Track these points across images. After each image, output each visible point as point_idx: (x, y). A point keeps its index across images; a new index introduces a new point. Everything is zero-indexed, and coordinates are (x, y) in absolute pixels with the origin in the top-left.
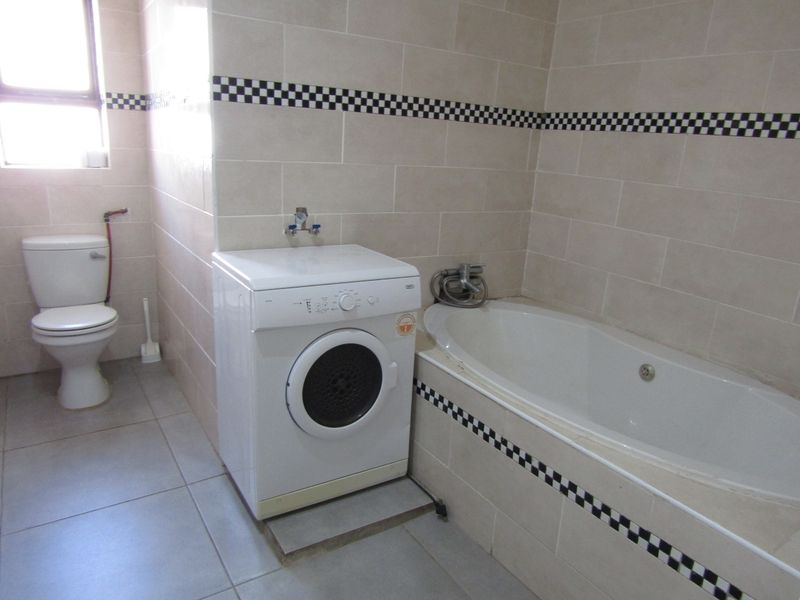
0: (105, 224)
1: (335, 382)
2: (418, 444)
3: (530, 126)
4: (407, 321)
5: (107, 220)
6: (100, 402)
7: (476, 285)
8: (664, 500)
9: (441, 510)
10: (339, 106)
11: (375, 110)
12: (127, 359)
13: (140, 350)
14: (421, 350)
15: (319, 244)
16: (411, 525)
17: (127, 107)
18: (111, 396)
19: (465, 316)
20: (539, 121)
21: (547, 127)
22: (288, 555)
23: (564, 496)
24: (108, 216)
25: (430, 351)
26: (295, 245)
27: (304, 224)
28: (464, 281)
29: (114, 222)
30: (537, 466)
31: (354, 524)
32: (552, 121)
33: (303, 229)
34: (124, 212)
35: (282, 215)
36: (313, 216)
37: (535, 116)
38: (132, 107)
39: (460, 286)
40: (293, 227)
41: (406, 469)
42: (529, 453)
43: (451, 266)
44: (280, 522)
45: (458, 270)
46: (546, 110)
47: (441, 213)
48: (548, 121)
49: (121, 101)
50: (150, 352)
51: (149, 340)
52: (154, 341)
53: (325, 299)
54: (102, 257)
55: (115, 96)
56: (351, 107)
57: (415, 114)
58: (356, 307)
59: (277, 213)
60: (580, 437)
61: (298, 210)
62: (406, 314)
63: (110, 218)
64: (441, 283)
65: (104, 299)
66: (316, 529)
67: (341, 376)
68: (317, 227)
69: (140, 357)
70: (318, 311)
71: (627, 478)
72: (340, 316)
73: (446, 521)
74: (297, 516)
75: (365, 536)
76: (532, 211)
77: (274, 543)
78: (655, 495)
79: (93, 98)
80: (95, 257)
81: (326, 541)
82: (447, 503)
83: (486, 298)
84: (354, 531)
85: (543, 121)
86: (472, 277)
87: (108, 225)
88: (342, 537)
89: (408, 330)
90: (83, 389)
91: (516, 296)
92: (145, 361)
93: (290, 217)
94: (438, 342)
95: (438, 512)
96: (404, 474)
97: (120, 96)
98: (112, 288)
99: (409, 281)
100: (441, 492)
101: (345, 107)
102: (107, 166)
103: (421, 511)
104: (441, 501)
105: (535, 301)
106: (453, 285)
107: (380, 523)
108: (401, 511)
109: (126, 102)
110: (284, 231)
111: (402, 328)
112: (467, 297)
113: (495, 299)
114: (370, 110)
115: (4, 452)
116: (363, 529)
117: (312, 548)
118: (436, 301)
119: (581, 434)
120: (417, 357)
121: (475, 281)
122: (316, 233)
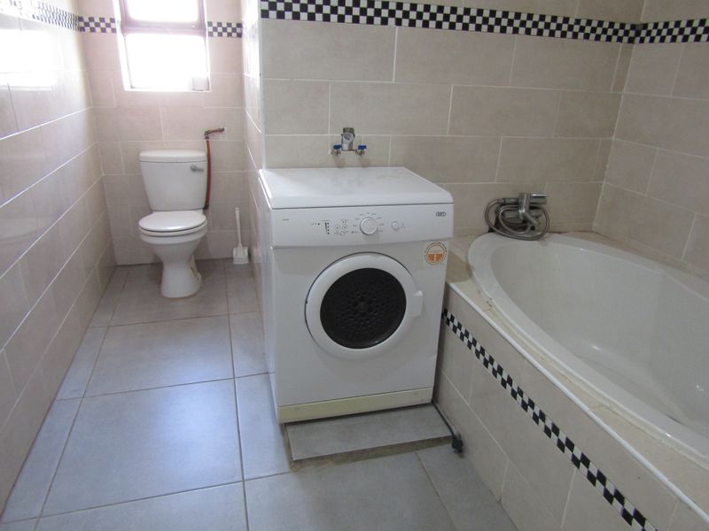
0: (205, 141)
1: (356, 304)
2: (446, 374)
3: (620, 39)
4: (437, 250)
5: (207, 138)
6: (189, 294)
7: (537, 217)
8: (690, 508)
9: (458, 444)
10: (392, 21)
11: (432, 24)
12: (223, 259)
13: (232, 252)
14: (453, 281)
15: (366, 165)
16: (423, 454)
17: (225, 34)
18: (201, 289)
19: (520, 249)
20: (632, 33)
21: (642, 40)
22: (296, 461)
23: (576, 468)
24: (208, 134)
25: (463, 283)
26: (340, 165)
27: (351, 144)
28: (522, 211)
29: (213, 139)
30: (550, 427)
31: (365, 443)
32: (649, 33)
33: (350, 149)
34: (222, 130)
35: (329, 135)
36: (361, 137)
37: (628, 27)
38: (229, 35)
39: (518, 217)
40: (337, 147)
41: (431, 397)
42: (544, 411)
43: (510, 195)
44: (298, 428)
45: (518, 200)
46: (642, 20)
47: (502, 137)
48: (643, 33)
49: (220, 30)
50: (240, 255)
51: (240, 244)
52: (243, 246)
53: (344, 221)
54: (201, 170)
55: (215, 25)
56: (405, 22)
57: (478, 28)
58: (377, 231)
59: (323, 133)
60: (602, 405)
61: (345, 130)
62: (436, 242)
63: (209, 136)
64: (497, 212)
65: (203, 206)
66: (328, 441)
67: (362, 299)
68: (362, 147)
69: (232, 259)
70: (337, 233)
71: (649, 470)
72: (360, 239)
73: (462, 457)
74: (316, 425)
75: (377, 456)
76: (613, 138)
77: (288, 447)
78: (680, 500)
79: (200, 28)
80: (194, 169)
81: (336, 455)
82: (466, 439)
83: (545, 231)
84: (364, 451)
85: (638, 34)
86: (532, 207)
87: (208, 142)
88: (351, 454)
89: (438, 259)
90: (179, 281)
91: (585, 231)
92: (235, 263)
93: (337, 137)
94: (474, 273)
95: (453, 447)
96: (429, 401)
97: (220, 24)
98: (211, 198)
99: (441, 209)
100: (462, 427)
101: (399, 22)
102: (208, 89)
103: (438, 441)
104: (460, 436)
105: (606, 238)
106: (509, 215)
107: (391, 447)
108: (416, 439)
109: (225, 30)
110: (330, 152)
111: (431, 257)
112: (524, 229)
113: (560, 233)
114: (426, 24)
115: (109, 327)
116: (373, 450)
117: (321, 459)
118: (491, 230)
119: (604, 402)
120: (447, 289)
121: (534, 213)
122: (361, 154)
